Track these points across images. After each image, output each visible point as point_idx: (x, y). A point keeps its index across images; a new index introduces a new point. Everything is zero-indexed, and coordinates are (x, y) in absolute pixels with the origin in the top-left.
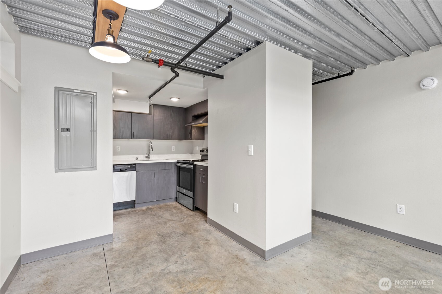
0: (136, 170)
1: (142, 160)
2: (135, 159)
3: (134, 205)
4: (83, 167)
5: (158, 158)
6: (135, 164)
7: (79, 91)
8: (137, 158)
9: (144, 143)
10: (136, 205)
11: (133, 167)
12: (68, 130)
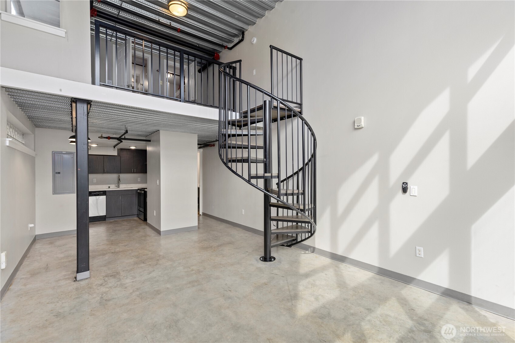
0: (106, 195)
1: (113, 188)
2: (108, 188)
3: (105, 219)
4: (67, 192)
5: (126, 187)
6: (106, 191)
7: (65, 152)
8: (109, 187)
9: (114, 176)
10: (106, 219)
11: (104, 193)
12: (59, 173)
